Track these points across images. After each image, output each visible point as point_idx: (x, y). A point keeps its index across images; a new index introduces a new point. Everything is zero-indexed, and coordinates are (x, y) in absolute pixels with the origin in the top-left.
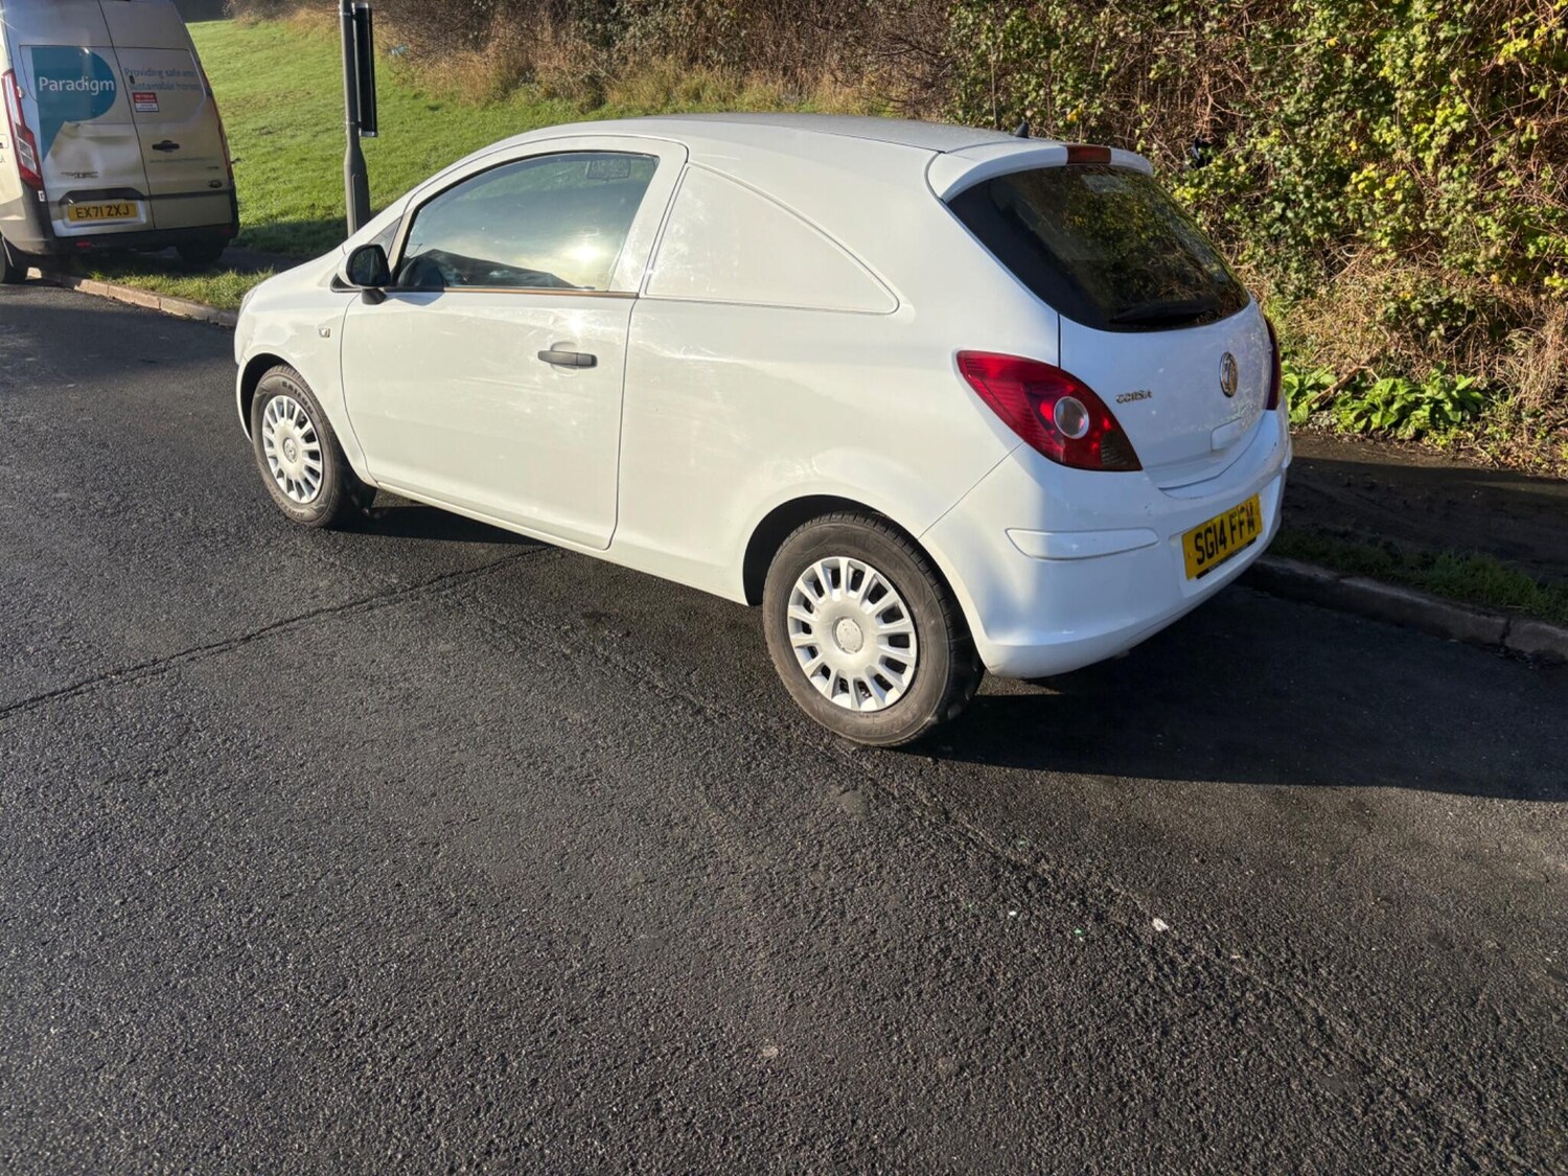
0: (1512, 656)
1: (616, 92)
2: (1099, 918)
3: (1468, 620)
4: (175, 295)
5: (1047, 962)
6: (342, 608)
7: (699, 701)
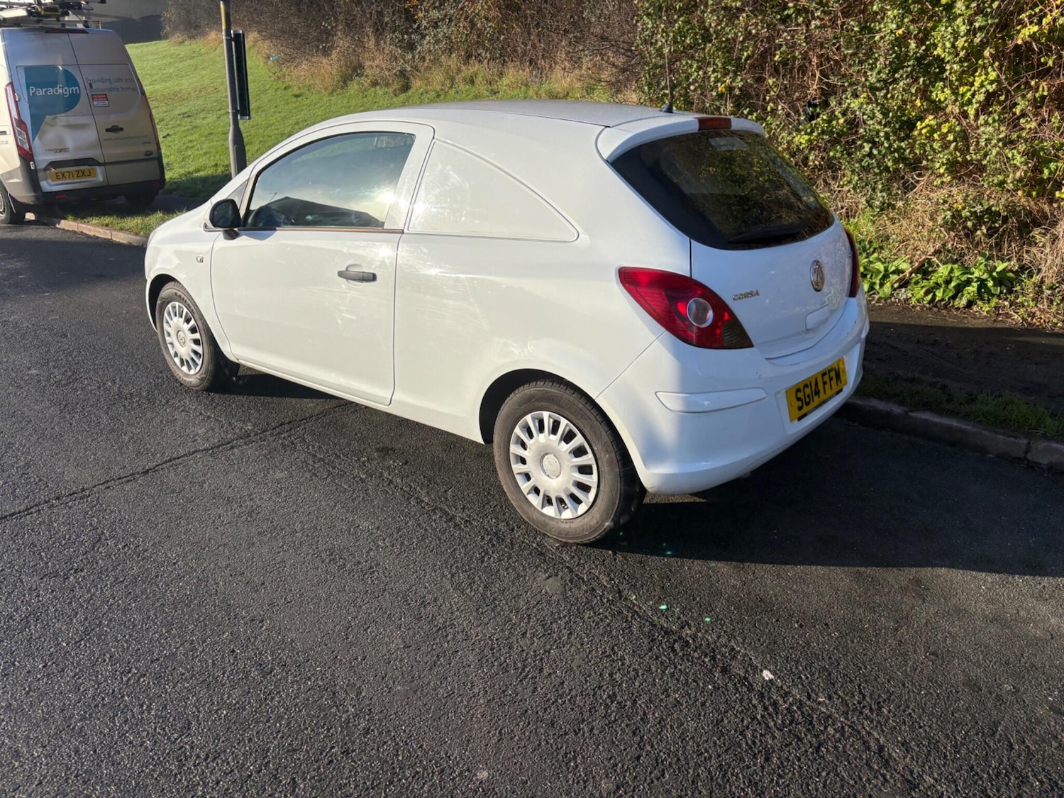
0: (1032, 466)
1: (417, 81)
2: (724, 670)
3: (1000, 441)
4: (121, 229)
5: (685, 705)
6: (212, 448)
7: (452, 512)
